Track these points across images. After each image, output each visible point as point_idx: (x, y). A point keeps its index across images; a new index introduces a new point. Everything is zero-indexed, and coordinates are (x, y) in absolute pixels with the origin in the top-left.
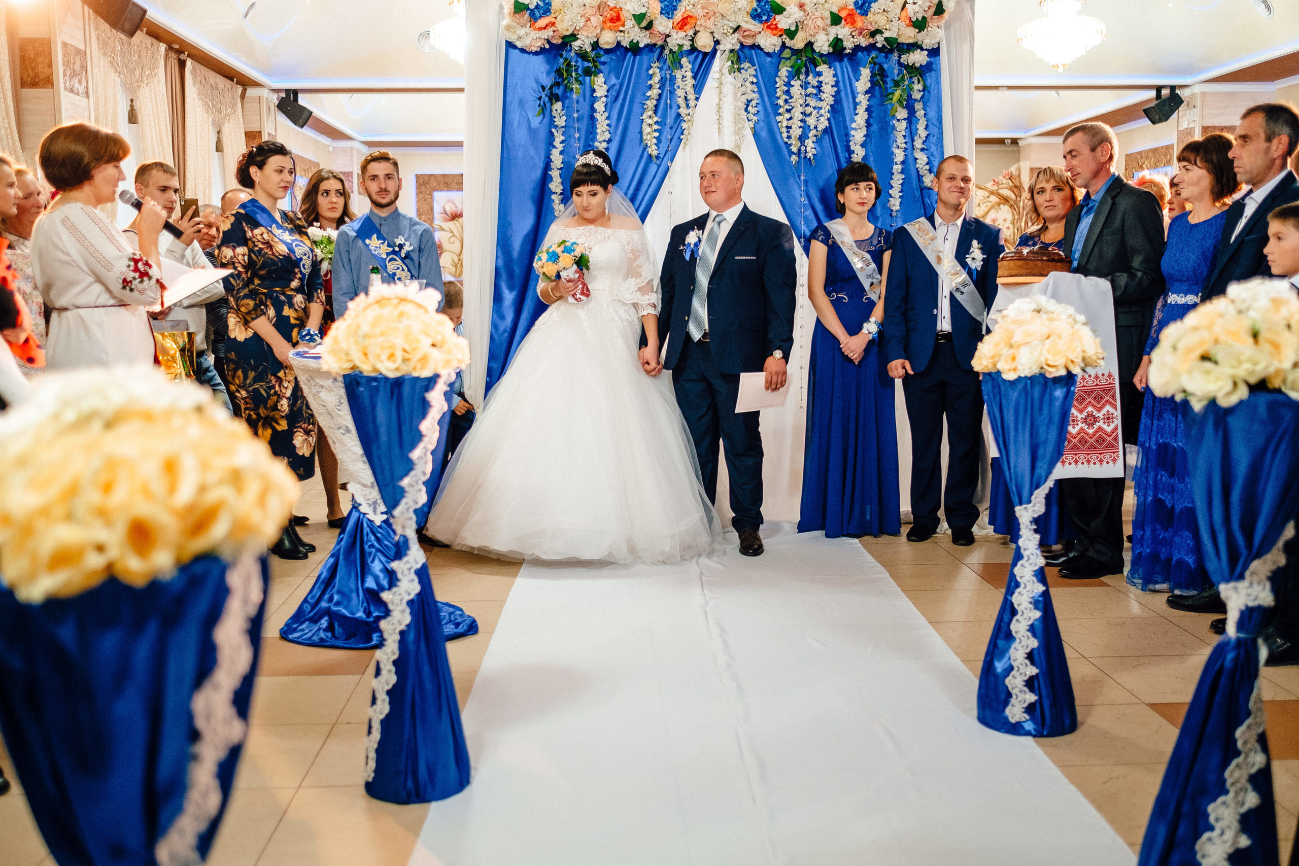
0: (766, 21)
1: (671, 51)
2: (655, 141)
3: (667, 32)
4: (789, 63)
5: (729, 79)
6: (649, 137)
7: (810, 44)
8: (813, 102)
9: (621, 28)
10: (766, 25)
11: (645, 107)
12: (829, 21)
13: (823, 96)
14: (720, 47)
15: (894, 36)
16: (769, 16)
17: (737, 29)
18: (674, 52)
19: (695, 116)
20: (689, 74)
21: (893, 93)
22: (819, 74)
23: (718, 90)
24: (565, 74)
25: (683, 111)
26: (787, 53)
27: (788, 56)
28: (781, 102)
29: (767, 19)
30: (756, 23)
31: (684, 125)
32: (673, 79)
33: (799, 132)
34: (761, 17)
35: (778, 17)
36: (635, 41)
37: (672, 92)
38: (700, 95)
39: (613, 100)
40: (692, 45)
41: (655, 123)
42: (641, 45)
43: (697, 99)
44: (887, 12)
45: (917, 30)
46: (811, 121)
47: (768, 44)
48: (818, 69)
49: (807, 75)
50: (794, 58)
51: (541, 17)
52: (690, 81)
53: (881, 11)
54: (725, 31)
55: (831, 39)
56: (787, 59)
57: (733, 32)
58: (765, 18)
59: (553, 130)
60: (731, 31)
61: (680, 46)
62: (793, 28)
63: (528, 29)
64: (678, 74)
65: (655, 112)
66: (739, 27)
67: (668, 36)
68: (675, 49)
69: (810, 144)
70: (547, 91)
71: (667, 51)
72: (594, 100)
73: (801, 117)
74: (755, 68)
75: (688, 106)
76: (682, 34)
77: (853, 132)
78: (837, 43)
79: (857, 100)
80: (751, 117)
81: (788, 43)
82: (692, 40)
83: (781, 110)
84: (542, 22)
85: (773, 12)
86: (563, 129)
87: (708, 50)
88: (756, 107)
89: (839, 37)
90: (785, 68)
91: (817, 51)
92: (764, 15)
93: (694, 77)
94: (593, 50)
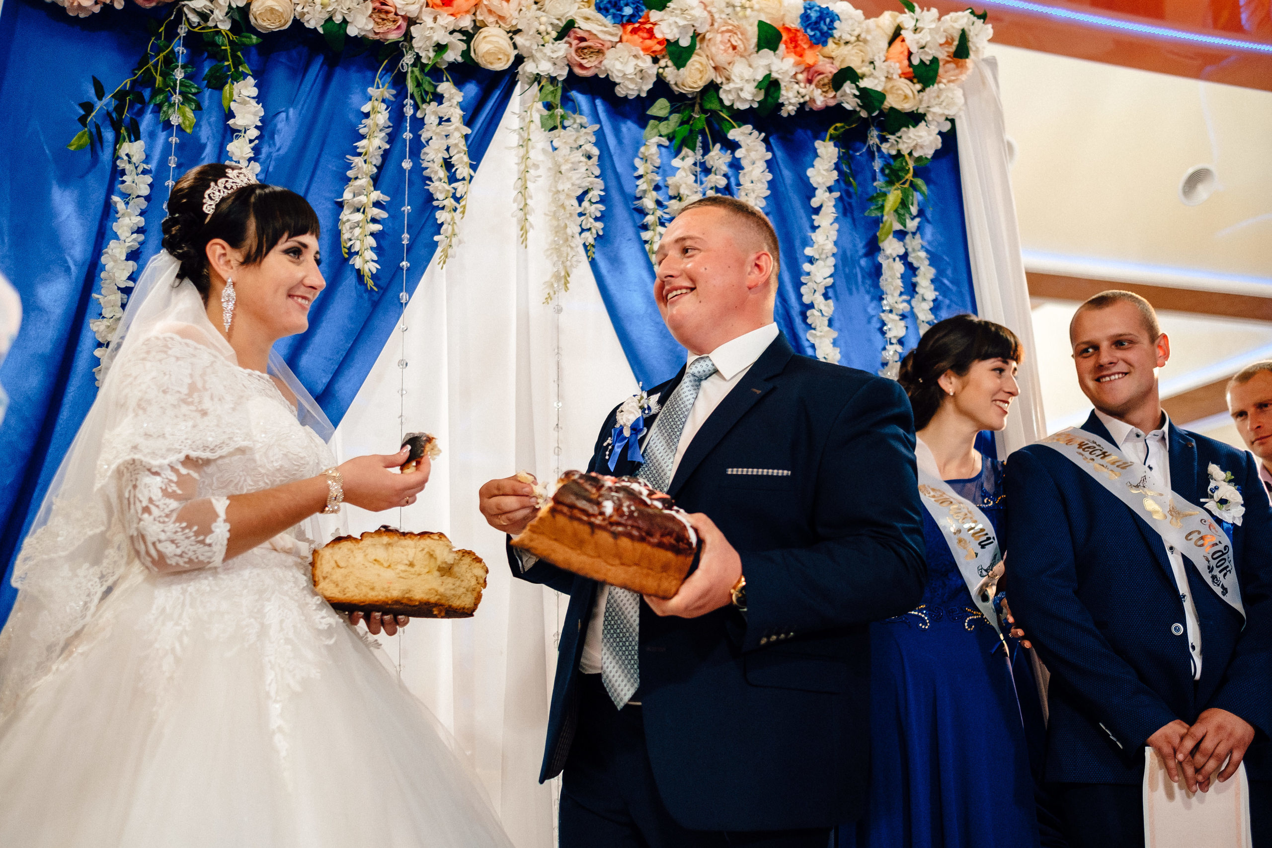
0: (631, 19)
1: (418, 57)
2: (372, 242)
3: (413, 10)
4: (664, 128)
5: (539, 138)
6: (357, 231)
7: (712, 88)
10: (630, 28)
11: (350, 174)
12: (754, 40)
14: (528, 68)
15: (879, 89)
16: (637, 10)
17: (566, 30)
18: (424, 65)
19: (468, 201)
20: (457, 114)
21: (885, 194)
22: (734, 146)
23: (522, 151)
24: (159, 79)
25: (439, 188)
26: (661, 107)
27: (662, 113)
28: (648, 203)
29: (632, 16)
30: (608, 21)
31: (441, 216)
32: (418, 124)
34: (621, 9)
35: (654, 15)
36: (338, 19)
37: (417, 146)
38: (479, 161)
40: (466, 54)
41: (377, 204)
42: (351, 31)
43: (474, 168)
44: (865, 41)
45: (918, 87)
47: (630, 70)
48: (730, 137)
49: (706, 150)
50: (675, 118)
52: (458, 130)
53: (853, 39)
54: (542, 28)
55: (760, 78)
56: (660, 119)
57: (559, 38)
58: (628, 11)
59: (115, 198)
60: (554, 34)
61: (440, 48)
62: (685, 42)
64: (430, 112)
65: (376, 181)
66: (571, 24)
67: (412, 21)
68: (428, 56)
70: (108, 101)
71: (408, 59)
72: (231, 133)
75: (452, 179)
76: (446, 19)
77: (806, 267)
78: (771, 85)
79: (815, 203)
80: (589, 222)
81: (671, 74)
82: (467, 42)
83: (650, 219)
85: (644, 4)
86: (143, 204)
87: (501, 65)
89: (775, 75)
90: (656, 139)
91: (727, 103)
92: (627, 5)
93: (469, 122)
94: (236, 28)
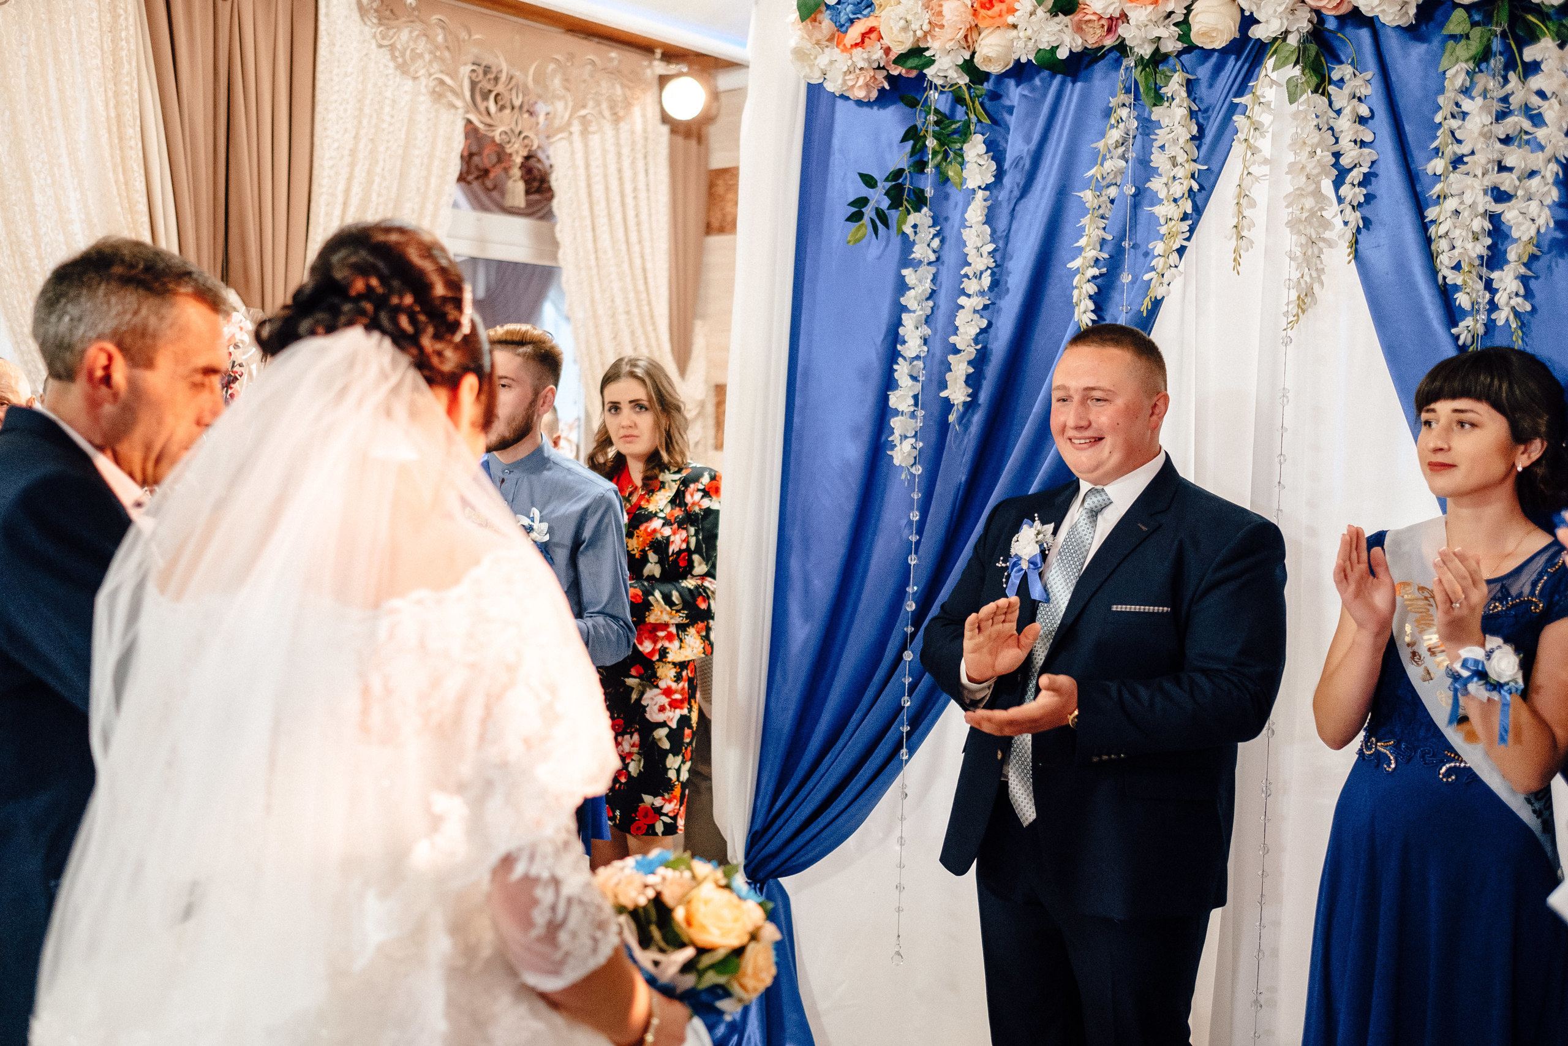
1: (1136, 58)
2: (1092, 290)
4: (1464, 51)
5: (1291, 113)
6: (1080, 280)
8: (1514, 157)
9: (1011, 19)
13: (1541, 133)
14: (1258, 32)
18: (1147, 62)
22: (1533, 68)
25: (1162, 209)
27: (1461, 30)
32: (1150, 129)
33: (1480, 248)
36: (1046, 46)
37: (1145, 164)
39: (1016, 193)
40: (1185, 37)
42: (1062, 54)
46: (1510, 214)
47: (1374, 1)
48: (1530, 54)
49: (1506, 76)
50: (1478, 33)
51: (852, 21)
52: (1182, 132)
56: (1460, 38)
59: (906, 273)
61: (1157, 43)
63: (835, 53)
64: (1163, 116)
67: (1121, 21)
68: (1146, 52)
69: (1507, 280)
70: (883, 186)
71: (1126, 61)
72: (967, 198)
73: (1486, 203)
74: (1369, 75)
80: (1349, 212)
82: (1184, 24)
83: (1439, 189)
84: (854, 33)
86: (933, 271)
87: (1224, 41)
88: (1360, 184)
90: (1458, 67)
